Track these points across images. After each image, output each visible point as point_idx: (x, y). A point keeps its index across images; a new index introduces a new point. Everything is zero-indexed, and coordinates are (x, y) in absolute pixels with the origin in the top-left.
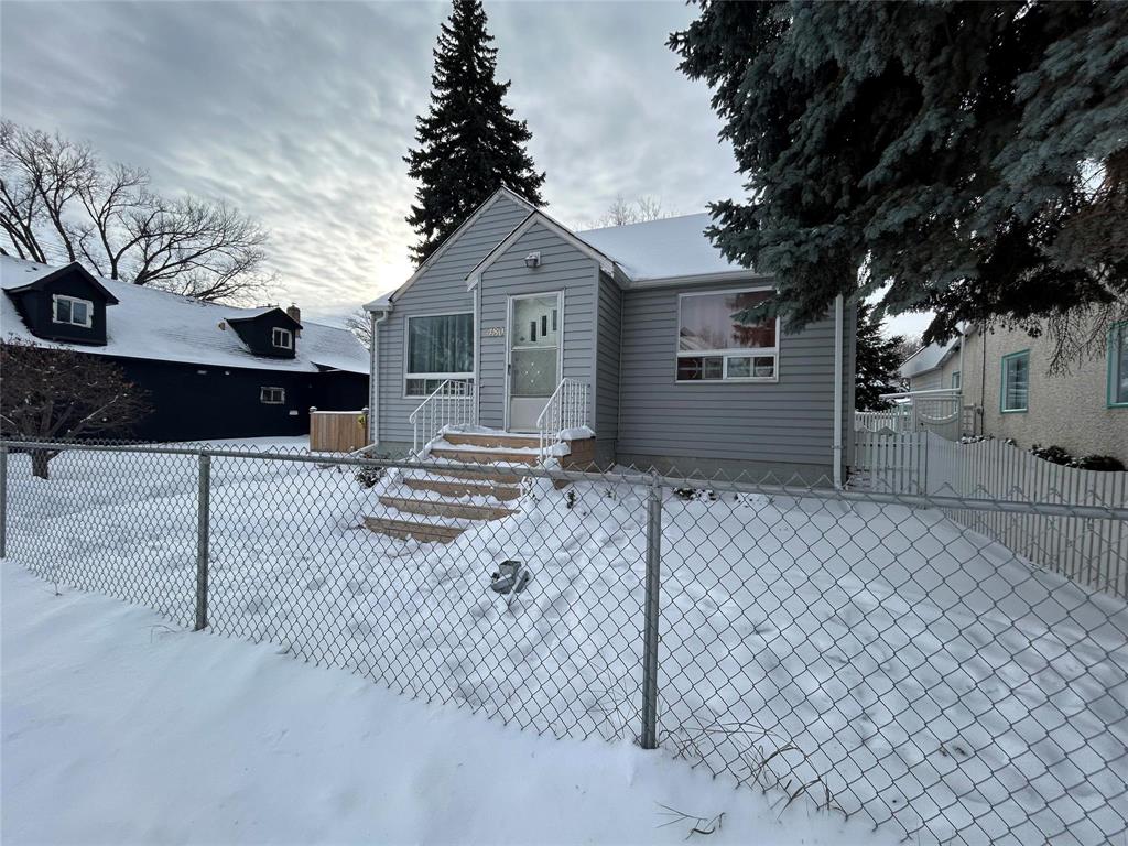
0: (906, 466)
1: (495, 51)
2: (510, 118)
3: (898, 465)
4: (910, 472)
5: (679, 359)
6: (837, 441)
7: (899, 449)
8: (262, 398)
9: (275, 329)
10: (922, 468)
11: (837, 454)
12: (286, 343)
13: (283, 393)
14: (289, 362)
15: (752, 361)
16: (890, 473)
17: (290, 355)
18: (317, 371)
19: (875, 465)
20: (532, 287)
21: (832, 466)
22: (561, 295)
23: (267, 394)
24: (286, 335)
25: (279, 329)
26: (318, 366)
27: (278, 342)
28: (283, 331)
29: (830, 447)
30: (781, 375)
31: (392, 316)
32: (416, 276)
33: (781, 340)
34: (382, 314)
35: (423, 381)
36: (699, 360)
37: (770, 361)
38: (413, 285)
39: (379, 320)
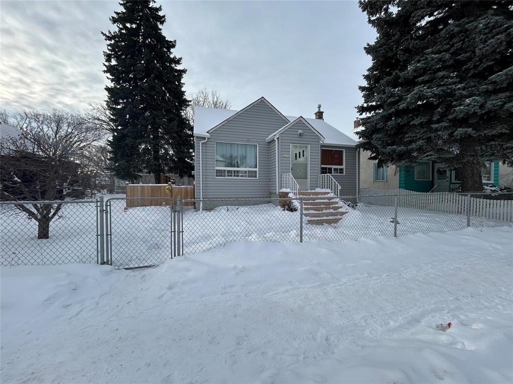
5: (322, 168)
11: (357, 194)
15: (339, 169)
20: (298, 142)
22: (308, 146)
30: (346, 173)
31: (209, 140)
32: (222, 124)
33: (346, 164)
34: (204, 138)
35: (225, 171)
36: (326, 168)
37: (342, 169)
38: (219, 128)
39: (203, 141)
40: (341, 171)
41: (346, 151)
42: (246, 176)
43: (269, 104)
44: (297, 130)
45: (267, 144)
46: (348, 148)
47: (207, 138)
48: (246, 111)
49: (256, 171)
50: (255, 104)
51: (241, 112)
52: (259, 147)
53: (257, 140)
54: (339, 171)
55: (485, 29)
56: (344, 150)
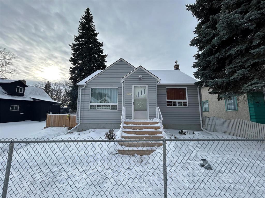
0: (212, 124)
1: (94, 25)
2: (98, 41)
3: (211, 124)
4: (213, 125)
5: (167, 101)
6: (201, 119)
7: (210, 120)
8: (10, 109)
9: (17, 87)
10: (215, 124)
11: (201, 122)
12: (21, 91)
13: (19, 107)
14: (21, 97)
15: (182, 103)
16: (209, 125)
17: (22, 95)
18: (32, 100)
19: (207, 124)
20: (139, 84)
21: (200, 124)
22: (147, 86)
23: (13, 108)
24: (21, 89)
25: (19, 87)
26: (33, 99)
27: (18, 91)
28: (20, 87)
29: (200, 120)
30: (189, 106)
31: (86, 87)
32: (95, 77)
33: (188, 98)
34: (83, 86)
35: (96, 105)
36: (171, 102)
37: (186, 102)
39: (82, 88)
40: (185, 103)
41: (187, 88)
42: (109, 109)
43: (125, 62)
44: (137, 76)
46: (189, 86)
47: (84, 86)
48: (110, 68)
49: (116, 106)
50: (117, 62)
52: (119, 89)
53: (117, 85)
54: (182, 104)
56: (186, 88)
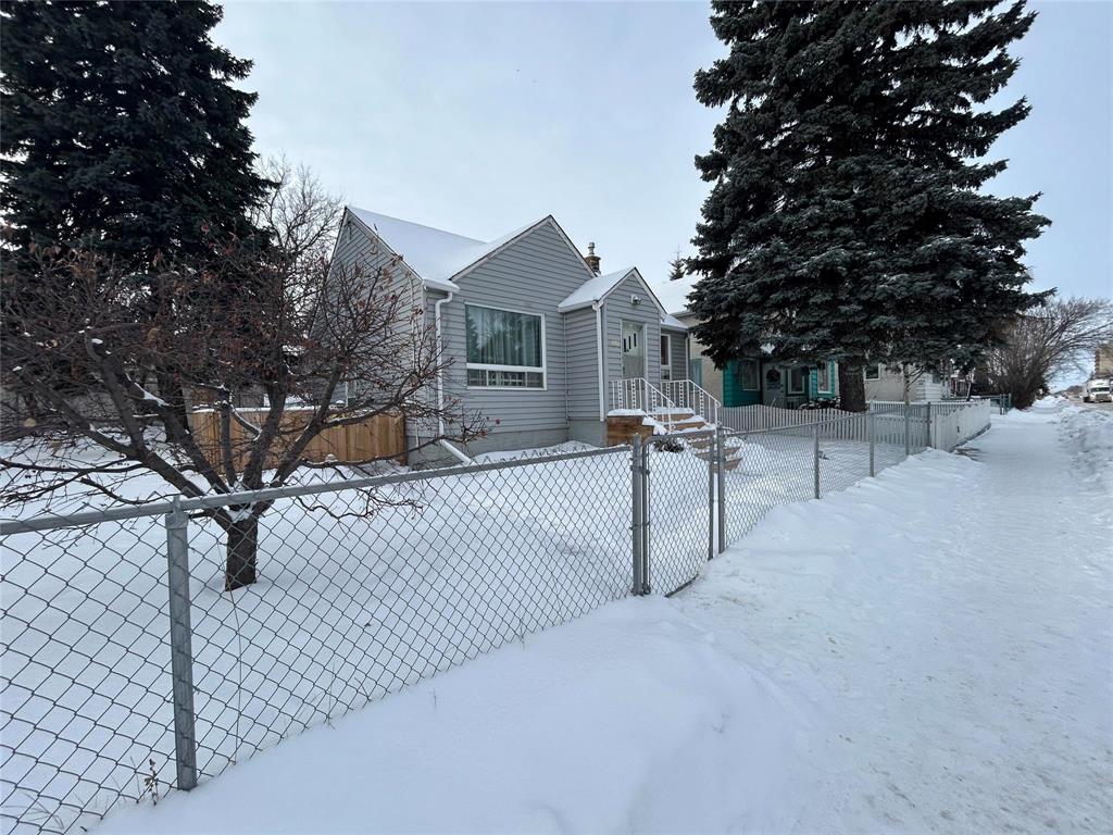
20: (632, 317)
22: (645, 327)
31: (457, 299)
33: (672, 362)
34: (445, 294)
38: (473, 272)
39: (443, 301)
42: (522, 385)
43: (560, 232)
44: (628, 294)
45: (560, 316)
46: (675, 334)
47: (450, 294)
48: (521, 240)
49: (540, 375)
50: (538, 227)
51: (513, 242)
52: (547, 322)
53: (542, 307)
55: (901, 180)
56: (670, 337)
